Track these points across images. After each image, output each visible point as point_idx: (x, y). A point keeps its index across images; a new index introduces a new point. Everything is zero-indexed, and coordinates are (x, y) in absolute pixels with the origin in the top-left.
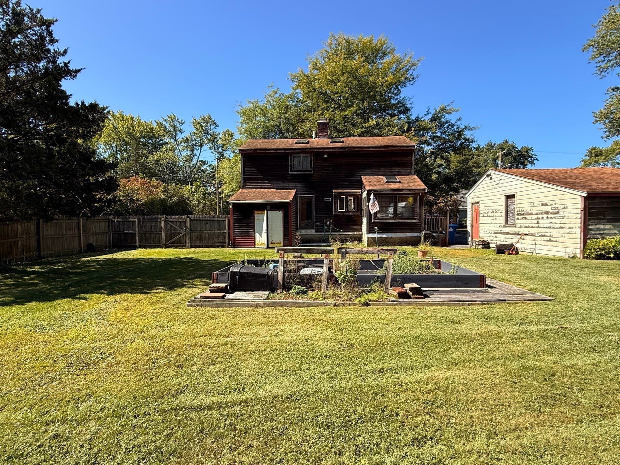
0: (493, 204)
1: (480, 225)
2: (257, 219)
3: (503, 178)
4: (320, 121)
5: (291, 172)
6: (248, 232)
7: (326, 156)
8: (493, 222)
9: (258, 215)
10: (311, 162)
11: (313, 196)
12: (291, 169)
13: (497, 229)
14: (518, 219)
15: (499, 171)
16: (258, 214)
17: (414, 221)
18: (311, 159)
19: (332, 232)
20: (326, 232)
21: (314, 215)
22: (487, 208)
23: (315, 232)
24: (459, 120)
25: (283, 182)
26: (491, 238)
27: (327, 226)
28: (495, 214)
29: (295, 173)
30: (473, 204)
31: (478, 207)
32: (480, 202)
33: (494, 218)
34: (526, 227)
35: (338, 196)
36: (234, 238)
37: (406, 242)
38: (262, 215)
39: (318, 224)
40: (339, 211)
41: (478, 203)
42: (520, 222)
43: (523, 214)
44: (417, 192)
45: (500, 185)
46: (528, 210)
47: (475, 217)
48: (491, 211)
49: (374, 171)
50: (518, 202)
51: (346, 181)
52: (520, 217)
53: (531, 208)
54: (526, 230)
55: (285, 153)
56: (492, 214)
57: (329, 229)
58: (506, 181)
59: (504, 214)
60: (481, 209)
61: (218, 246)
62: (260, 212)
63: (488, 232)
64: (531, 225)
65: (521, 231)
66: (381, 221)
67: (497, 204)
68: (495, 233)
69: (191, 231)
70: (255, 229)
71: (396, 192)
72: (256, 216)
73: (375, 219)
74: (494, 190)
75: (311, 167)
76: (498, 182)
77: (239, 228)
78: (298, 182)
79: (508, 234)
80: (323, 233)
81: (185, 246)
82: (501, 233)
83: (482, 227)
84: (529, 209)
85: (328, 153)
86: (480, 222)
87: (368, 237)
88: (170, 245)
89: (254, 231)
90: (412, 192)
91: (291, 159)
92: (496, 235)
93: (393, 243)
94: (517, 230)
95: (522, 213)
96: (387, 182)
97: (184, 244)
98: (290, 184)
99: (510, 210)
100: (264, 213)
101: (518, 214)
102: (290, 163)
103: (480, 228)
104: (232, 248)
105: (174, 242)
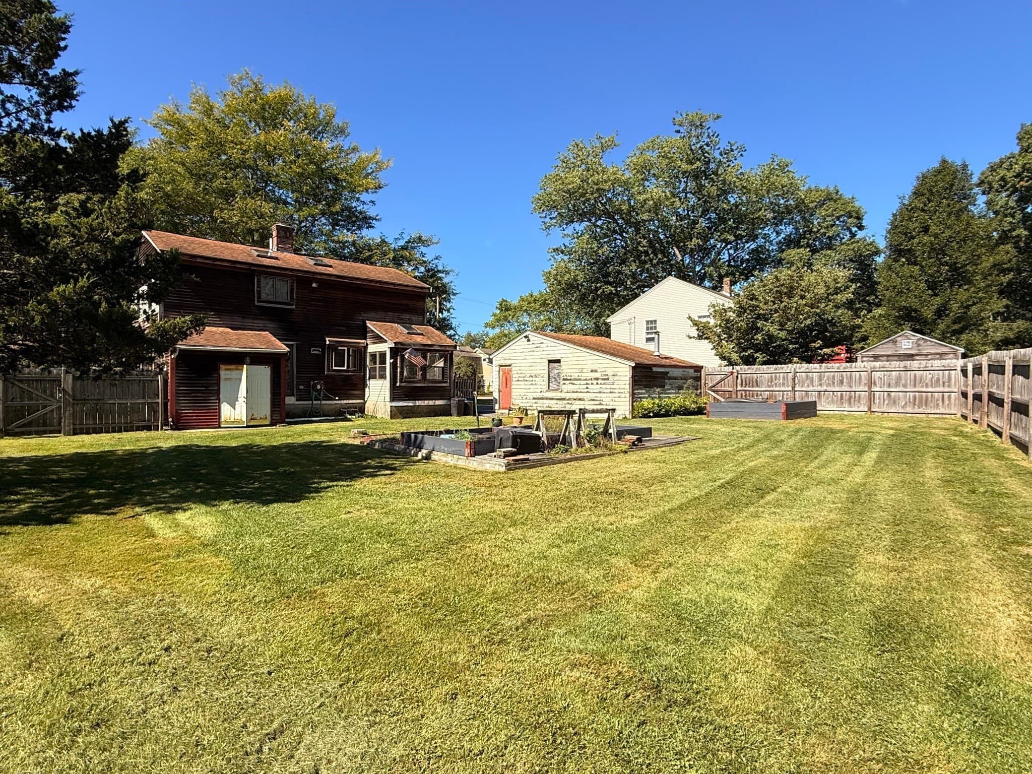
0: (531, 368)
1: (513, 390)
2: (226, 379)
3: (544, 341)
4: (280, 224)
5: (258, 302)
6: (206, 400)
7: (314, 285)
8: (532, 387)
9: (228, 372)
10: (292, 290)
11: (293, 345)
12: (259, 297)
13: (538, 395)
14: (564, 384)
15: (539, 333)
16: (226, 370)
17: (444, 385)
18: (292, 286)
19: (323, 400)
20: (315, 400)
21: (295, 373)
22: (523, 372)
23: (297, 400)
24: (436, 258)
25: (243, 318)
26: (529, 405)
27: (317, 390)
28: (534, 379)
29: (265, 305)
30: (501, 366)
31: (511, 371)
32: (513, 365)
33: (534, 383)
34: (573, 392)
35: (333, 347)
36: (176, 412)
37: (435, 412)
38: (238, 372)
39: (302, 387)
40: (334, 368)
41: (510, 365)
42: (567, 387)
43: (570, 380)
44: (448, 349)
45: (541, 349)
46: (576, 376)
47: (505, 381)
48: (528, 375)
49: (381, 314)
50: (563, 367)
51: (344, 326)
52: (567, 382)
53: (580, 374)
54: (575, 396)
55: (250, 269)
56: (531, 379)
57: (319, 395)
58: (549, 345)
59: (546, 379)
60: (513, 372)
61: (139, 429)
62: (233, 367)
63: (524, 397)
64: (579, 391)
65: (568, 396)
66: (409, 385)
67: (535, 368)
68: (534, 399)
69: (73, 400)
70: (221, 396)
71: (426, 348)
72: (223, 373)
73: (401, 382)
74: (532, 353)
75: (292, 298)
76: (538, 345)
77: (187, 394)
78: (268, 320)
79: (552, 399)
80: (311, 402)
81: (60, 432)
82: (542, 399)
83: (515, 393)
84: (577, 374)
85: (317, 280)
86: (513, 387)
87: (391, 406)
88: (17, 430)
89: (219, 399)
90: (443, 348)
91: (259, 282)
92: (536, 401)
93: (420, 413)
94: (563, 395)
95: (569, 378)
96: (408, 333)
97: (58, 428)
98: (255, 322)
99: (552, 375)
100: (242, 370)
101: (564, 380)
102: (258, 287)
103: (513, 394)
104: (174, 430)
105: (30, 424)
